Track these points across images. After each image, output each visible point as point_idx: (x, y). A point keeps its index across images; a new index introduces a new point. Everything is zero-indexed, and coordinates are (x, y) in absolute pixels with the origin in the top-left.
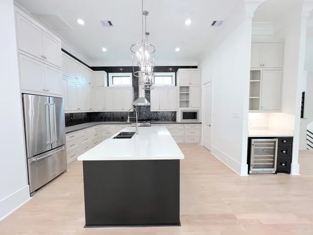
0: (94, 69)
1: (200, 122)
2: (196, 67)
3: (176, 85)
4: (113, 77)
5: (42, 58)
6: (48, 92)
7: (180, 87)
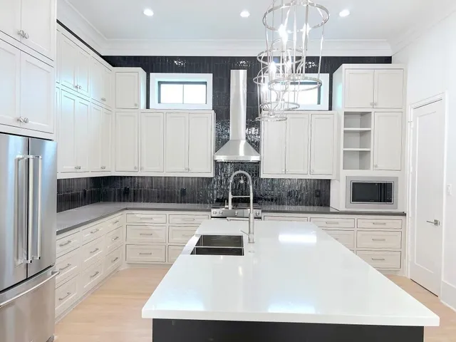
0: (114, 61)
1: (399, 210)
2: (388, 60)
3: (330, 109)
4: (160, 83)
5: (18, 38)
6: (26, 125)
7: (346, 113)
